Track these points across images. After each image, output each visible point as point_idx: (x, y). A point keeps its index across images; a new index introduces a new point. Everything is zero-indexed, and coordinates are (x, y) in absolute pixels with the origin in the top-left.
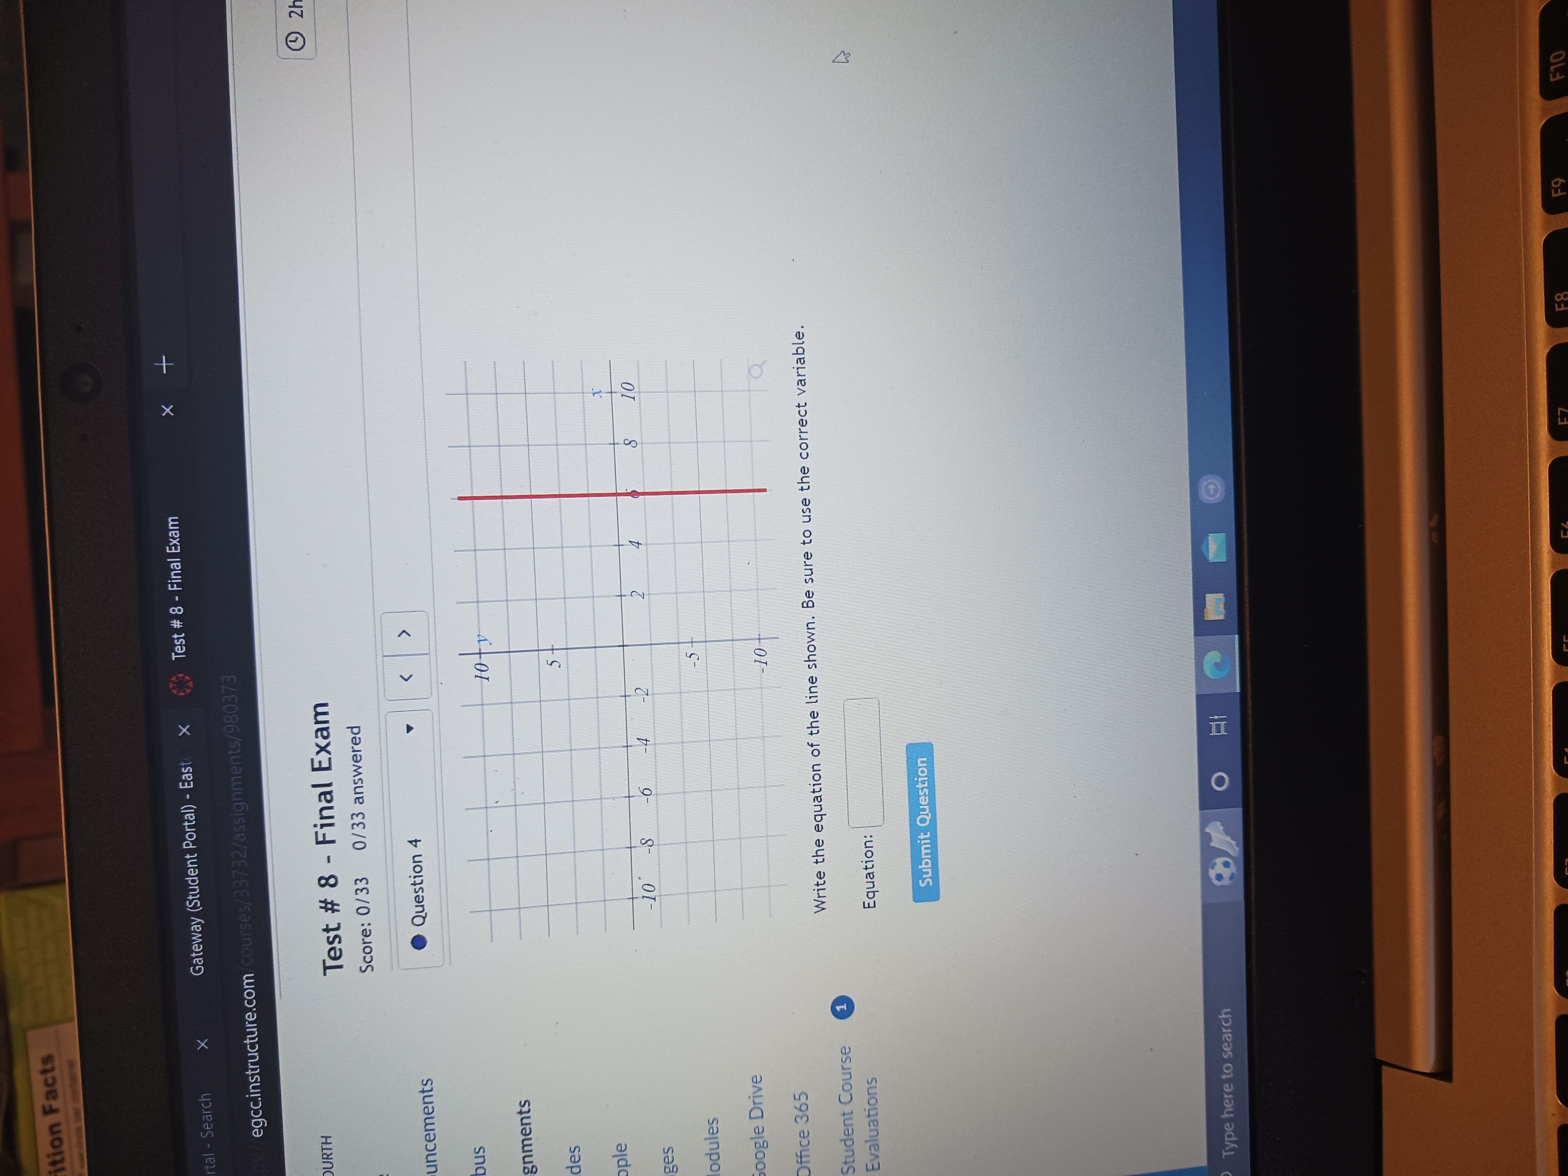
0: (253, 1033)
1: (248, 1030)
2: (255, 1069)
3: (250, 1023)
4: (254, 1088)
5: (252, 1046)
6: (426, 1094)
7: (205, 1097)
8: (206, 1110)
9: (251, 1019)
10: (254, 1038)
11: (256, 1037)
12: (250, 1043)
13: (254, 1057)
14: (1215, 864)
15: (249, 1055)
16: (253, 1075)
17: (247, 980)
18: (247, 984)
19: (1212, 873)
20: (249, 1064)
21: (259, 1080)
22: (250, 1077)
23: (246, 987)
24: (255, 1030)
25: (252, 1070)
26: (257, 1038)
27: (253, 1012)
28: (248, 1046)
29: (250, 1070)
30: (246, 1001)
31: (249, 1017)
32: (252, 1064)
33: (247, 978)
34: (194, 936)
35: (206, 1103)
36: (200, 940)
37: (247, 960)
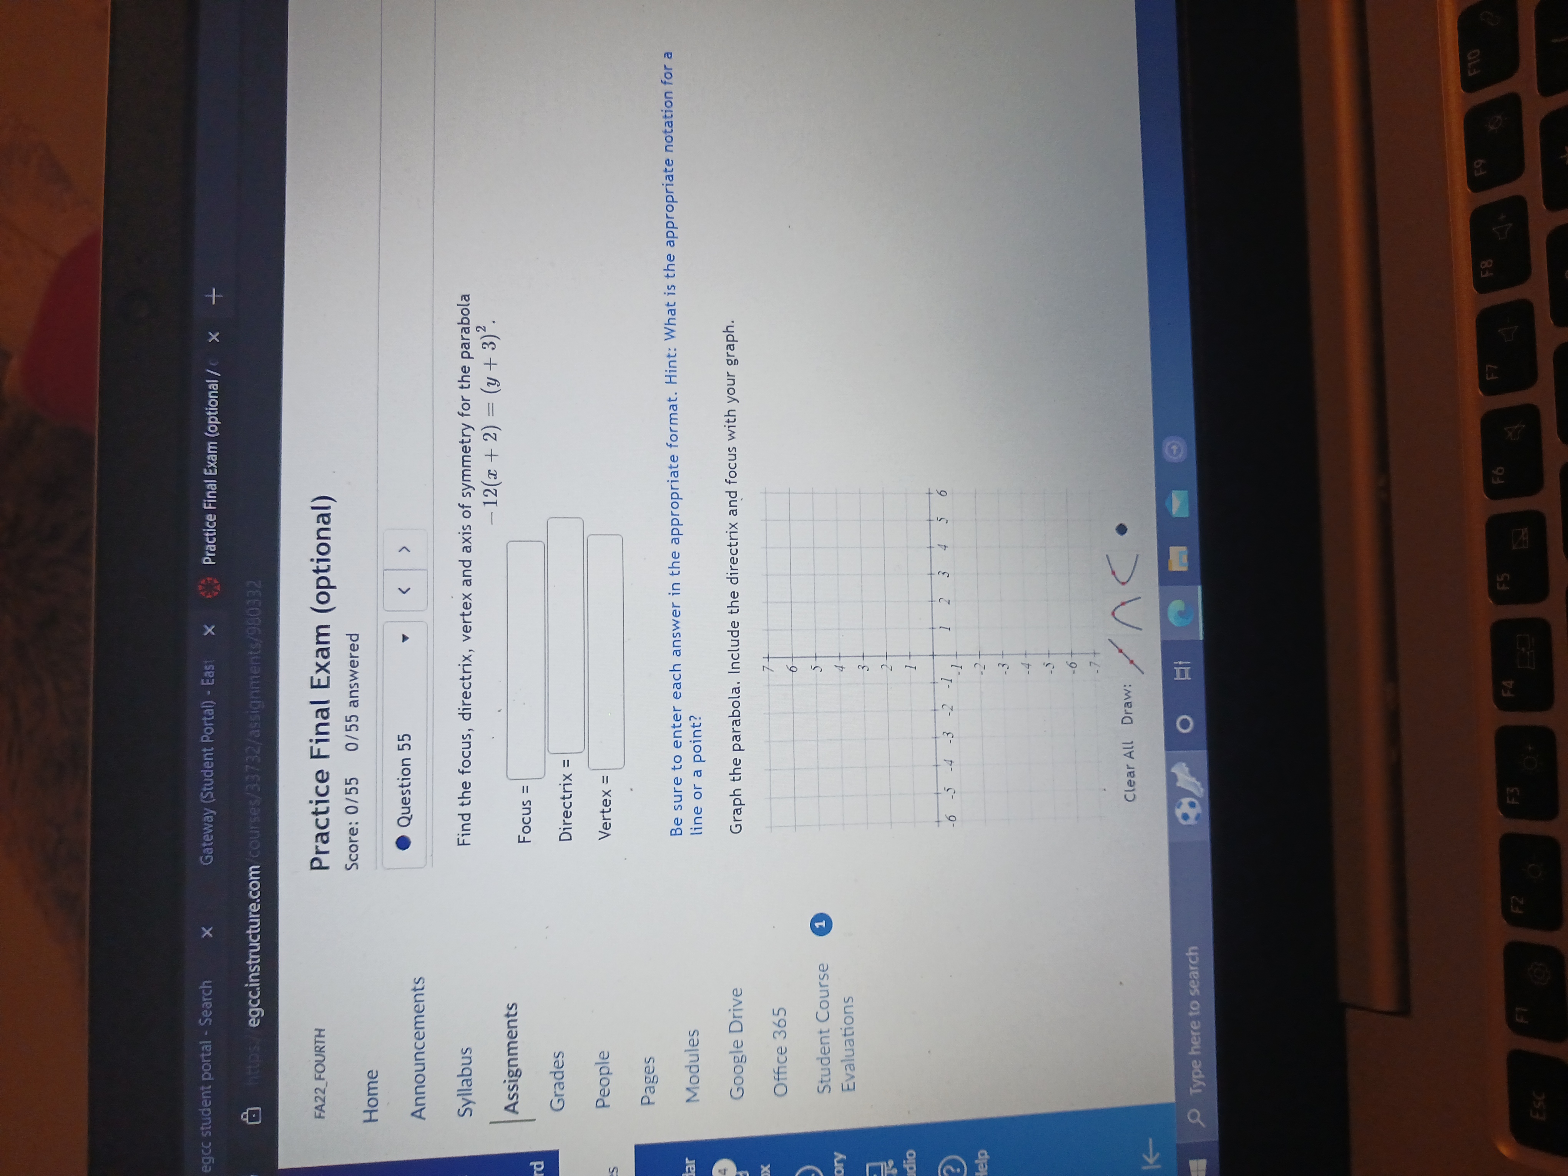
0: (255, 923)
1: (251, 920)
2: (256, 959)
3: (253, 913)
4: (253, 977)
5: (254, 936)
6: (418, 992)
7: (206, 984)
8: (206, 997)
9: (255, 910)
10: (256, 929)
12: (253, 934)
13: (255, 947)
14: (1181, 802)
15: (251, 945)
16: (253, 965)
17: (253, 872)
18: (253, 875)
19: (1178, 813)
20: (250, 954)
21: (259, 970)
22: (250, 967)
23: (252, 878)
24: (258, 920)
26: (259, 929)
27: (257, 903)
28: (251, 936)
29: (250, 960)
31: (253, 907)
32: (254, 954)
34: (206, 826)
35: (207, 991)
36: (211, 831)
37: (254, 853)
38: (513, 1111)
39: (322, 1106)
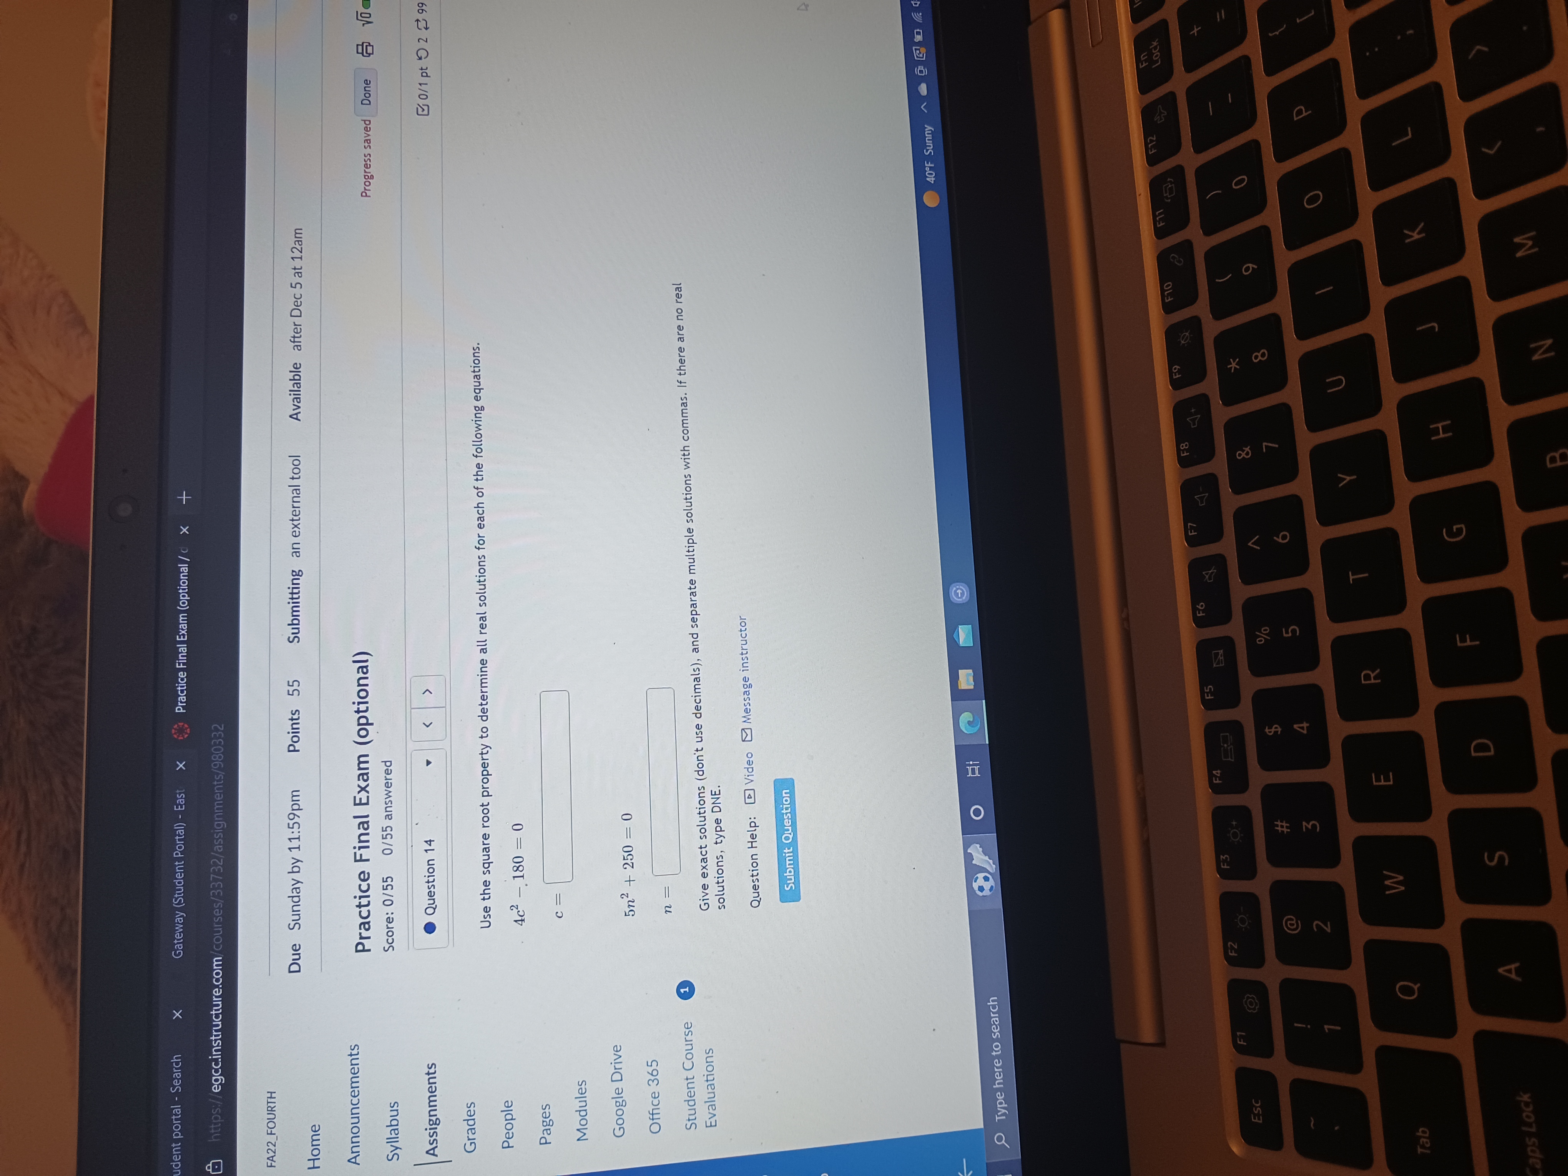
0: (218, 1005)
1: (214, 1003)
2: (218, 1035)
3: (216, 997)
4: (216, 1051)
5: (217, 1016)
6: (354, 1057)
7: (176, 1058)
8: (176, 1069)
9: (217, 994)
10: (218, 1010)
11: (220, 1008)
12: (215, 1014)
13: (218, 1025)
14: (977, 878)
15: (214, 1023)
16: (216, 1040)
17: (216, 962)
18: (216, 965)
19: (975, 886)
20: (214, 1031)
21: (220, 1044)
22: (213, 1042)
23: (215, 968)
24: (220, 1003)
25: (215, 1036)
26: (221, 1010)
27: (219, 988)
28: (214, 1016)
29: (213, 1036)
30: (214, 979)
31: (216, 992)
32: (216, 1031)
33: (217, 961)
34: (177, 926)
35: (177, 1063)
36: (182, 930)
37: (218, 946)
38: (433, 1154)
39: (272, 1157)
